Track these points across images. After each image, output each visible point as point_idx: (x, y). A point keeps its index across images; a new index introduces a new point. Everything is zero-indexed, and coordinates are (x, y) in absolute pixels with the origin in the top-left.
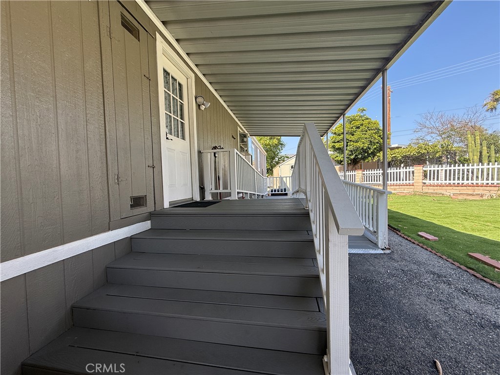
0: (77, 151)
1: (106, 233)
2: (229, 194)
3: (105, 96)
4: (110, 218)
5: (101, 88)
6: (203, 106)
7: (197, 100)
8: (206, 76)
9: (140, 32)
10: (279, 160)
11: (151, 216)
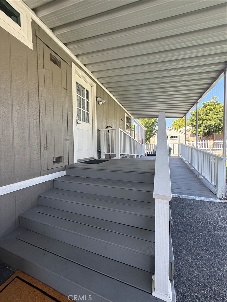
0: (23, 133)
1: (39, 177)
2: (115, 156)
3: (40, 101)
4: (41, 169)
5: (38, 97)
6: (101, 102)
7: (97, 99)
8: (104, 84)
9: (62, 63)
10: (155, 133)
11: (66, 168)
